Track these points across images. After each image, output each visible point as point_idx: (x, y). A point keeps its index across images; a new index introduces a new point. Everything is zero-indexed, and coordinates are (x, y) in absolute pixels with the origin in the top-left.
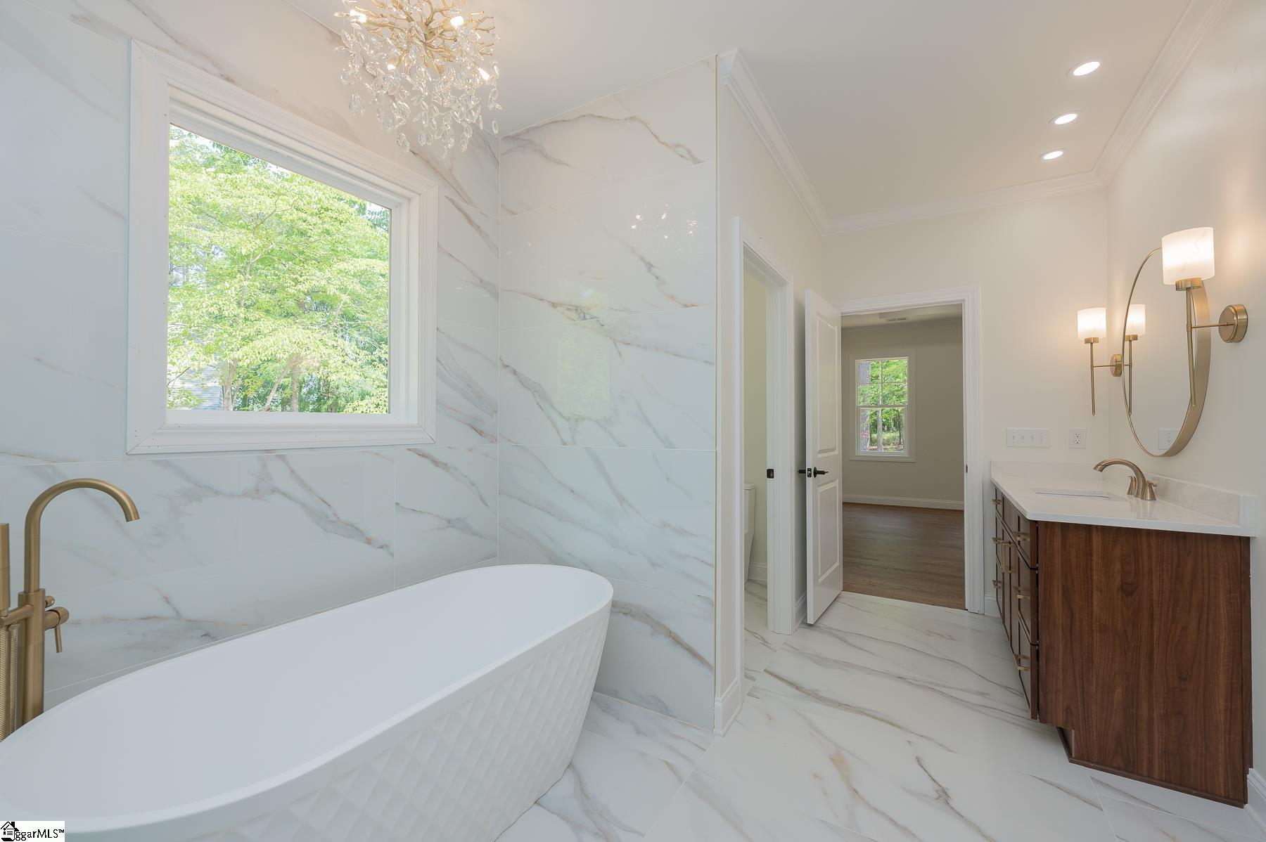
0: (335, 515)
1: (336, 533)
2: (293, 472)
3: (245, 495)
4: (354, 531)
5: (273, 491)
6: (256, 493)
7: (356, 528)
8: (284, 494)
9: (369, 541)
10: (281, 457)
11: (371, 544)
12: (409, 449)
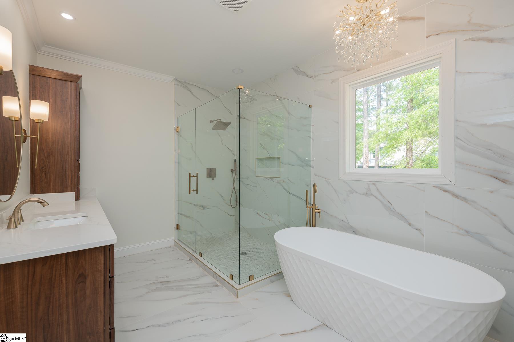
0: (394, 209)
1: (394, 216)
2: (378, 190)
3: (363, 194)
4: (402, 217)
5: (371, 195)
6: (366, 194)
7: (403, 217)
8: (375, 197)
9: (410, 224)
10: (374, 184)
11: (410, 226)
12: (434, 187)
